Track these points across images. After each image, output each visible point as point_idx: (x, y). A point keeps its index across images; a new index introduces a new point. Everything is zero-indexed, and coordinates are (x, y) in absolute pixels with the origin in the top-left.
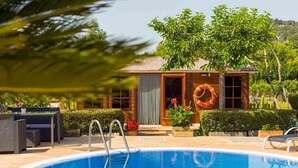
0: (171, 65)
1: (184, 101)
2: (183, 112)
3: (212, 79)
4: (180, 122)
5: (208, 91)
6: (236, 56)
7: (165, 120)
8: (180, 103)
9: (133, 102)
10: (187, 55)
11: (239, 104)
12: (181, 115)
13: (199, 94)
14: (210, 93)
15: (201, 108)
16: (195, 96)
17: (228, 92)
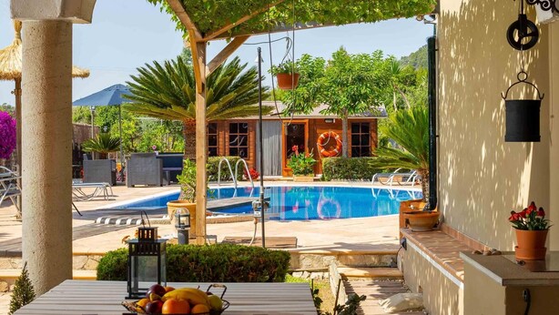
0: (291, 110)
1: (307, 149)
2: (304, 159)
3: (336, 125)
4: (302, 169)
5: (332, 138)
6: (354, 101)
7: (287, 171)
8: (301, 150)
9: (251, 151)
10: (307, 100)
11: (366, 152)
12: (302, 163)
13: (323, 141)
14: (335, 141)
15: (325, 156)
16: (319, 144)
17: (355, 140)
